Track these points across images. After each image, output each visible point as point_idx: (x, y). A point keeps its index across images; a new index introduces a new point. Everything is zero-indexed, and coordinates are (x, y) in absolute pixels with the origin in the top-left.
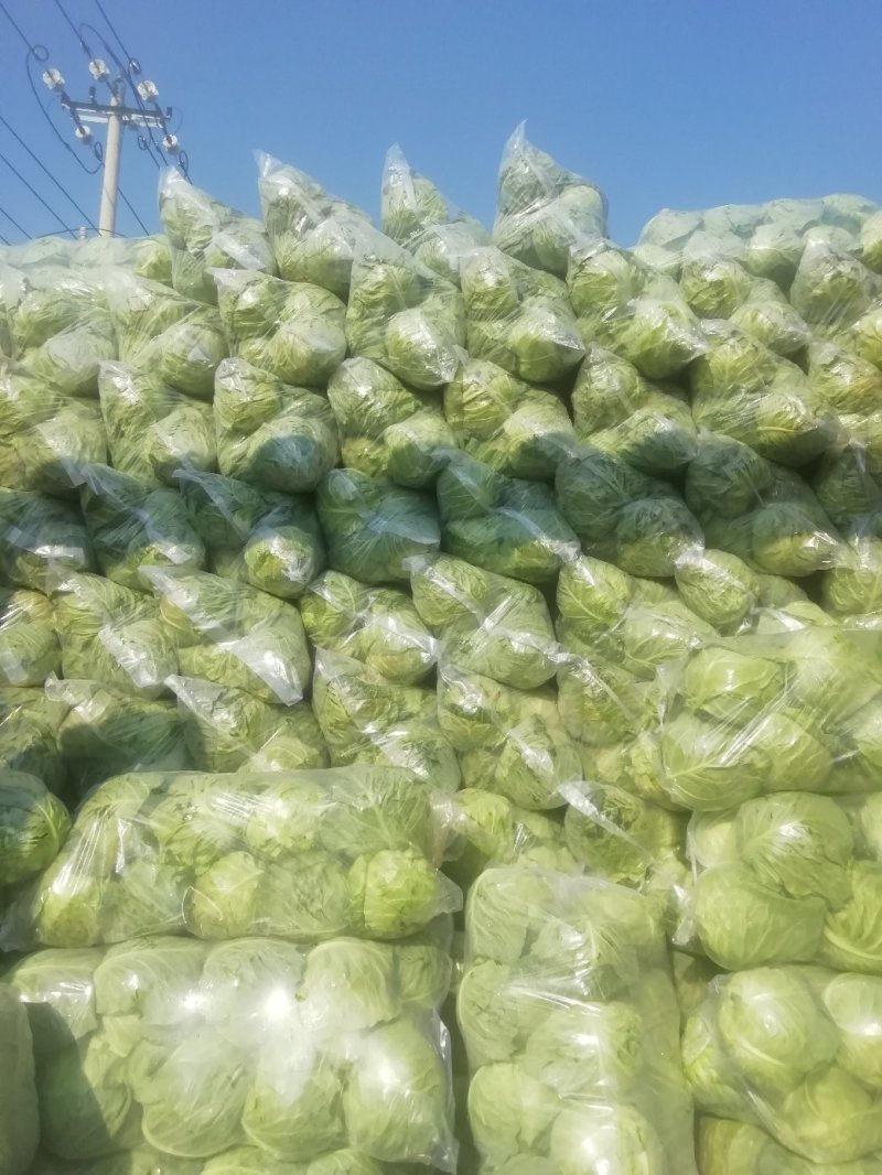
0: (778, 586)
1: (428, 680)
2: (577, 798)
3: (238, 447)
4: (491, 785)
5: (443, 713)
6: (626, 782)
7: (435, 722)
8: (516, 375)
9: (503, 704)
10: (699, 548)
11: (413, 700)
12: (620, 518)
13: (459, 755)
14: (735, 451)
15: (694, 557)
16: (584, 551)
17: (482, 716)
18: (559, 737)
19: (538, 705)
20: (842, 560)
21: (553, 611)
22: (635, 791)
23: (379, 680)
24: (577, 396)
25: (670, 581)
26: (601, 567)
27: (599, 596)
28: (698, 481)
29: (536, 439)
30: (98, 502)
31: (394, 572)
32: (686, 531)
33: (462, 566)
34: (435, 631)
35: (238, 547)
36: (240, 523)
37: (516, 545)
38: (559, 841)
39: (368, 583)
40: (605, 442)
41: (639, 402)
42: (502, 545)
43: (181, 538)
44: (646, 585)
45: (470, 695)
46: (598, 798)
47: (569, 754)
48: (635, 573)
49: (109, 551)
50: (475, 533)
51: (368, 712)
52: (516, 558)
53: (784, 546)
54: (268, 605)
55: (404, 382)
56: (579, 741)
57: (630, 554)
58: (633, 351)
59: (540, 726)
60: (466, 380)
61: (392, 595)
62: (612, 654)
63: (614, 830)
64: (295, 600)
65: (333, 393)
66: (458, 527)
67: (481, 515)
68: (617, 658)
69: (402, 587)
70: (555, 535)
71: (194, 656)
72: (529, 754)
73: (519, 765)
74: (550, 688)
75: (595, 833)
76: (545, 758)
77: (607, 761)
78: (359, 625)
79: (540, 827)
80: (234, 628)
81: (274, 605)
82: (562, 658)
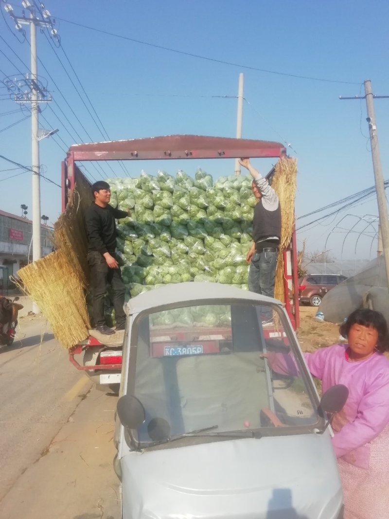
0: (234, 240)
1: (187, 253)
2: (207, 268)
3: (157, 219)
4: (196, 267)
5: (189, 257)
6: (213, 266)
7: (188, 259)
8: (198, 207)
9: (197, 256)
10: (223, 235)
11: (185, 256)
12: (213, 231)
13: (191, 263)
14: (229, 220)
15: (223, 236)
16: (208, 235)
17: (195, 258)
18: (204, 260)
19: (202, 256)
20: (242, 236)
21: (204, 243)
22: (214, 267)
23: (180, 253)
24: (207, 210)
25: (219, 239)
26: (210, 237)
27: (210, 242)
28: (224, 225)
29: (201, 218)
30: (138, 228)
31: (181, 237)
32: (222, 233)
33: (192, 237)
34: (187, 246)
35: (159, 235)
36: (160, 231)
37: (199, 234)
38: (204, 273)
39: (177, 239)
40: (211, 218)
41: (216, 212)
42: (197, 234)
43: (151, 234)
44: (217, 240)
45: (193, 255)
46: (209, 268)
47: (206, 263)
48: (215, 238)
49: (140, 235)
50: (193, 232)
51: (179, 258)
52: (199, 236)
53: (234, 235)
54: (164, 243)
55: (182, 208)
56: (207, 261)
57: (214, 235)
58: (216, 205)
59: (202, 259)
60: (191, 209)
61: (181, 241)
62: (212, 249)
63: (211, 272)
64: (167, 242)
65: (171, 210)
66: (190, 231)
67: (194, 229)
68: (212, 250)
69: (183, 240)
70: (204, 233)
71: (155, 250)
72: (201, 262)
73: (199, 264)
74: (203, 254)
75: (209, 272)
76: (203, 263)
77: (211, 263)
78: (177, 245)
79: (202, 272)
80: (160, 246)
81: (165, 243)
82: (205, 250)
